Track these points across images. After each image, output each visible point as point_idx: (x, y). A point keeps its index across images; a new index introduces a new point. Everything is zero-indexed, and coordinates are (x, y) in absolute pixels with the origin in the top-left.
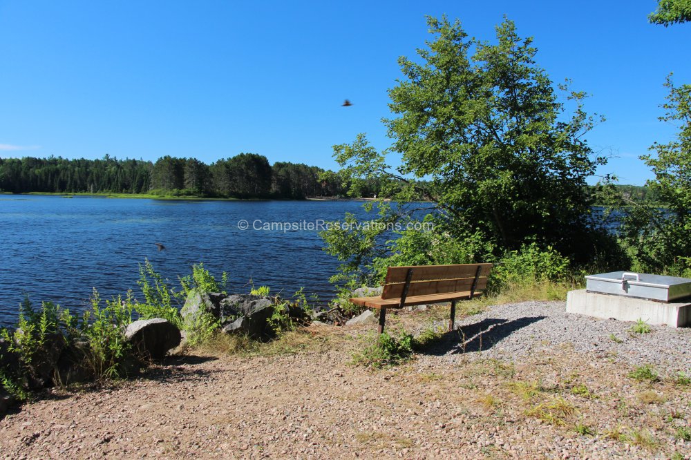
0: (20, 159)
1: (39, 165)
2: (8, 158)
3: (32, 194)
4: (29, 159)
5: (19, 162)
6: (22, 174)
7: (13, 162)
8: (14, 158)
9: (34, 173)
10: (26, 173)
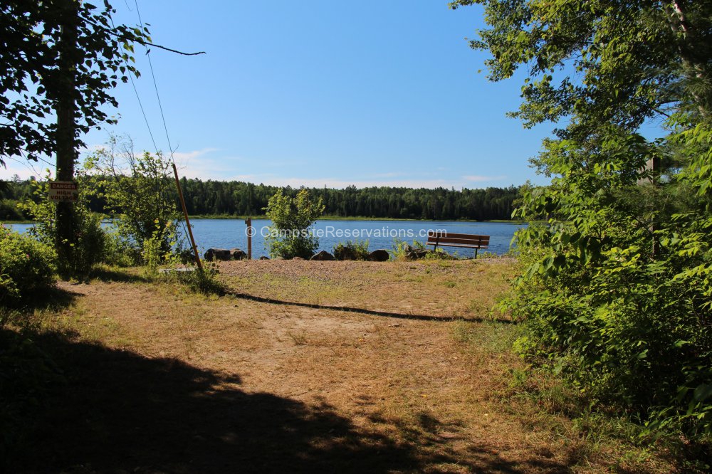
0: (485, 189)
1: (499, 195)
2: (475, 189)
3: (493, 222)
4: (492, 189)
5: (483, 192)
6: (485, 204)
7: (478, 192)
8: (479, 189)
9: (495, 202)
10: (488, 203)
